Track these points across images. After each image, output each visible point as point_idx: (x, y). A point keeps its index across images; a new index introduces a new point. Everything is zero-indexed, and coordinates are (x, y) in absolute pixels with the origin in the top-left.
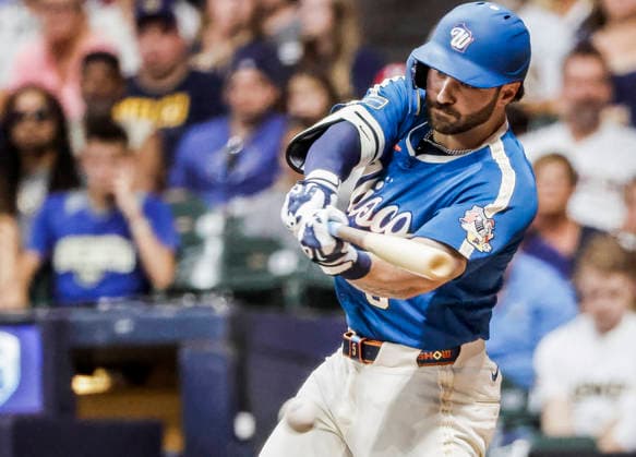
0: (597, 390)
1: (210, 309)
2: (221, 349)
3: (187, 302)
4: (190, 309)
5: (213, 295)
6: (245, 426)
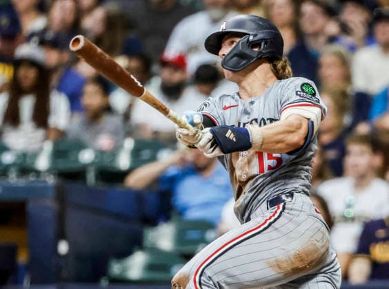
1: (45, 182)
2: (50, 204)
3: (32, 178)
4: (33, 181)
6: (63, 248)
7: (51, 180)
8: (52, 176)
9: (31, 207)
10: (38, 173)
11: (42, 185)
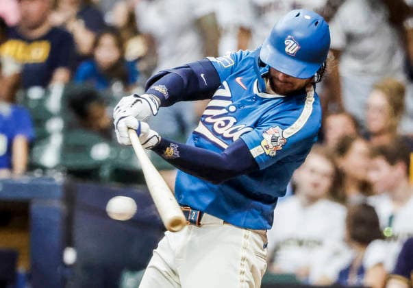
0: (301, 243)
1: (51, 179)
2: (57, 205)
3: (37, 174)
4: (39, 178)
5: (54, 170)
6: (70, 256)
7: (59, 178)
8: (60, 174)
9: (35, 208)
10: (44, 169)
11: (49, 183)
